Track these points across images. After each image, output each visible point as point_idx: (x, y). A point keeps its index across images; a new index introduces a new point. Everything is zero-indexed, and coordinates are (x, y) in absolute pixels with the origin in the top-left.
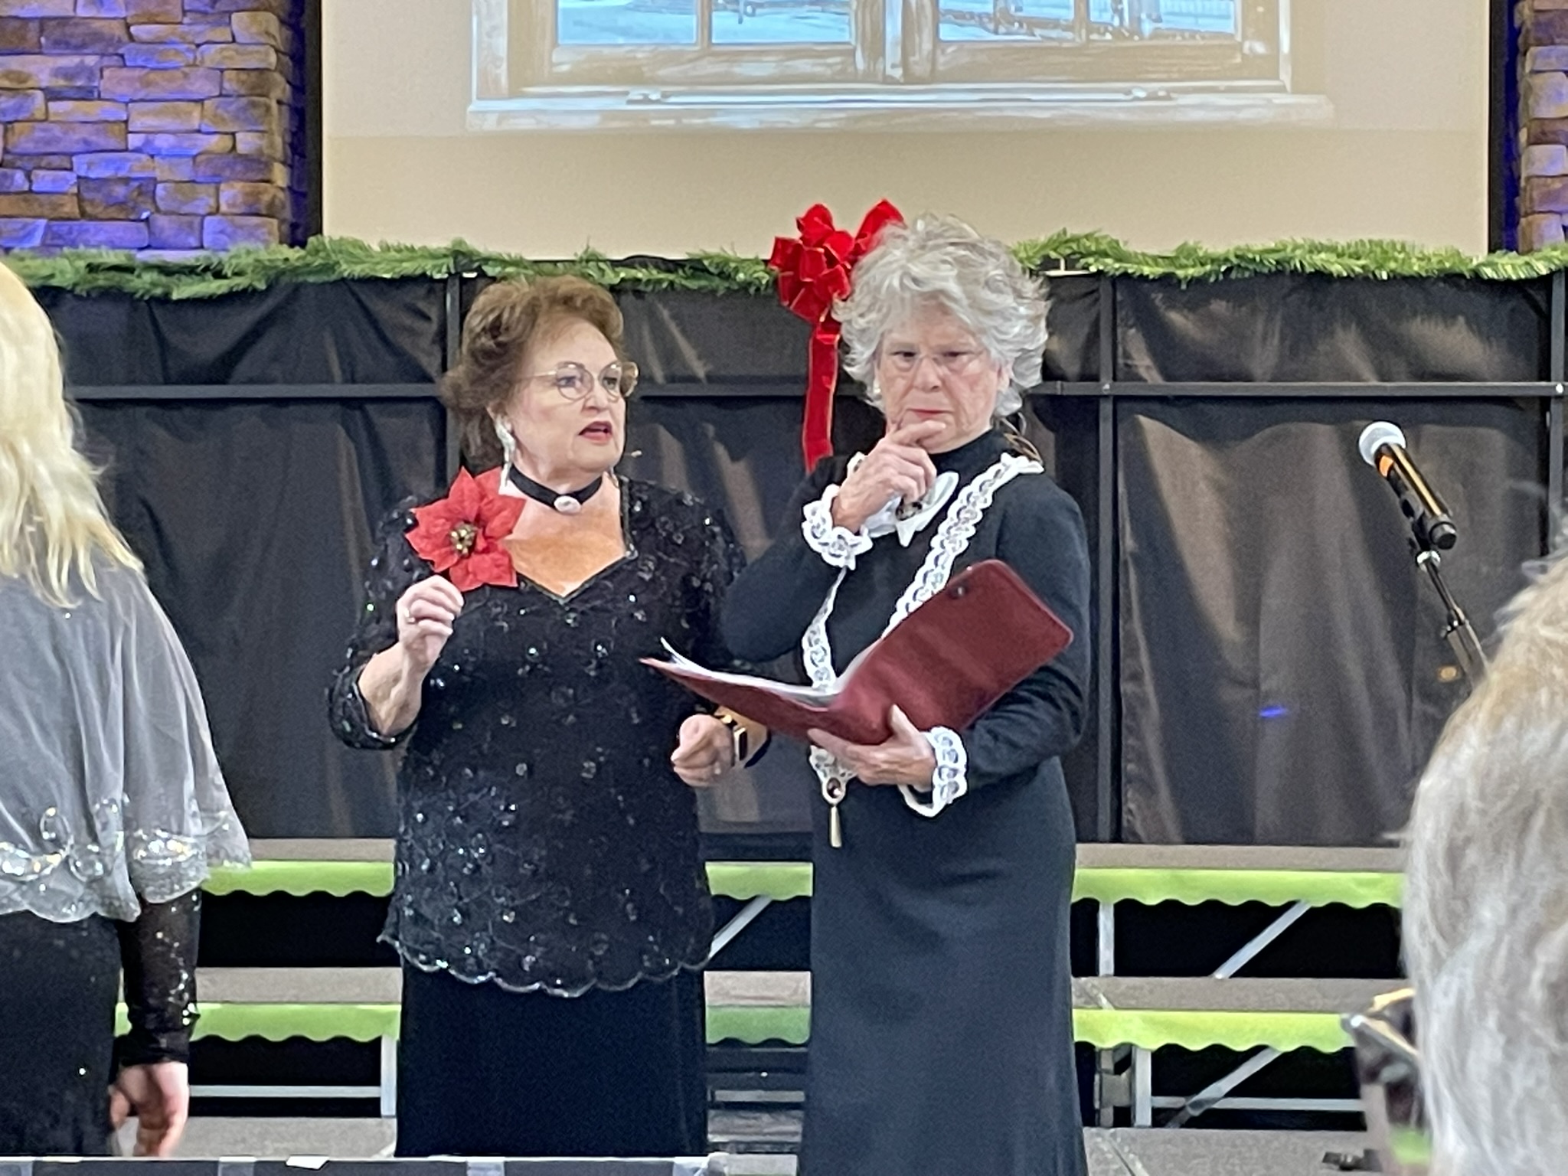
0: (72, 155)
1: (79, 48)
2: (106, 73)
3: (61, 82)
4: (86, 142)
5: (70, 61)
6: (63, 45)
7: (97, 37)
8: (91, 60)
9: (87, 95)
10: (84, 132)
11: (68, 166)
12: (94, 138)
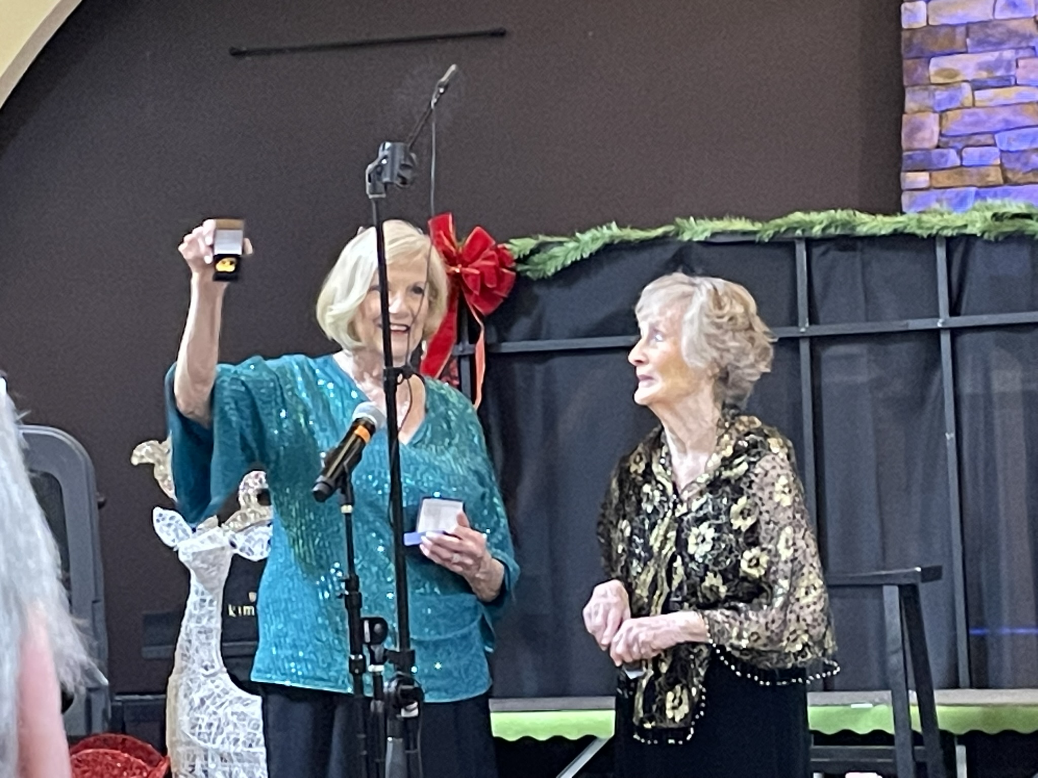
0: (993, 133)
1: (998, 45)
2: (1021, 63)
3: (984, 75)
4: (1007, 121)
5: (990, 57)
6: (984, 44)
7: (1012, 34)
8: (1008, 54)
9: (1005, 83)
10: (1005, 114)
11: (991, 142)
12: (1012, 118)
